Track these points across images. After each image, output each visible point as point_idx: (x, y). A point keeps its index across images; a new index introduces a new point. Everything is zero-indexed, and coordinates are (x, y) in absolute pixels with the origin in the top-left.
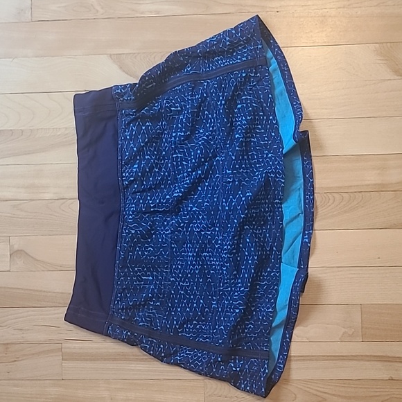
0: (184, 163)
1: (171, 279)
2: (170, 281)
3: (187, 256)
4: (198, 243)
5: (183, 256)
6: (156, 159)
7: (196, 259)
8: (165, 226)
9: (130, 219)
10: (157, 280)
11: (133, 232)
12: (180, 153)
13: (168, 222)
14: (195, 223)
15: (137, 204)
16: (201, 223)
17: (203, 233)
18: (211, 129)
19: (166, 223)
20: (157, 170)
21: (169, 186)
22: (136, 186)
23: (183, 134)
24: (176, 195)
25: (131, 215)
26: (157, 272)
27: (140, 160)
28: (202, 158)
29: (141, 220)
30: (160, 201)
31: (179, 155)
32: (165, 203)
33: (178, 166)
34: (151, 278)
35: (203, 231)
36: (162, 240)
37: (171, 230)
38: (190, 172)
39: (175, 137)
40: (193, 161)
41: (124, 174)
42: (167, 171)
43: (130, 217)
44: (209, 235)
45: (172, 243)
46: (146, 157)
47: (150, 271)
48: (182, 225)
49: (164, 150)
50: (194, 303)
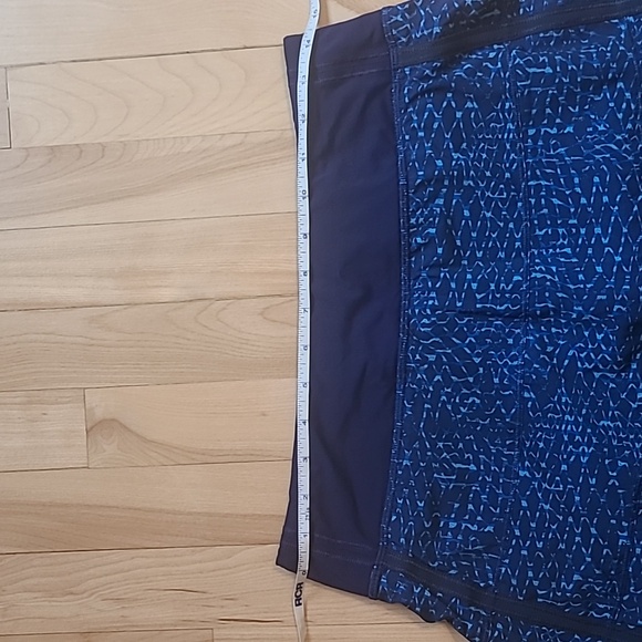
0: (556, 201)
1: (522, 473)
2: (518, 477)
3: (560, 422)
4: (586, 395)
5: (551, 421)
6: (487, 188)
7: (584, 430)
8: (509, 348)
9: (424, 325)
10: (488, 472)
11: (432, 358)
12: (546, 177)
13: (517, 338)
14: (581, 350)
15: (443, 292)
16: (597, 351)
17: (597, 375)
18: (629, 126)
19: (511, 341)
20: (489, 215)
21: (518, 255)
22: (440, 250)
23: (554, 131)
24: (539, 275)
25: (428, 317)
26: (488, 453)
27: (451, 188)
28: (604, 193)
29: (451, 330)
30: (497, 286)
31: (543, 183)
32: (511, 292)
33: (539, 207)
34: (473, 467)
35: (598, 370)
36: (501, 380)
37: (524, 359)
38: (573, 225)
39: (535, 138)
40: (583, 201)
41: (413, 221)
42: (513, 220)
43: (425, 321)
44: (613, 381)
45: (524, 389)
46: (465, 183)
47: (471, 451)
48: (550, 349)
49: (508, 170)
50: (576, 535)
